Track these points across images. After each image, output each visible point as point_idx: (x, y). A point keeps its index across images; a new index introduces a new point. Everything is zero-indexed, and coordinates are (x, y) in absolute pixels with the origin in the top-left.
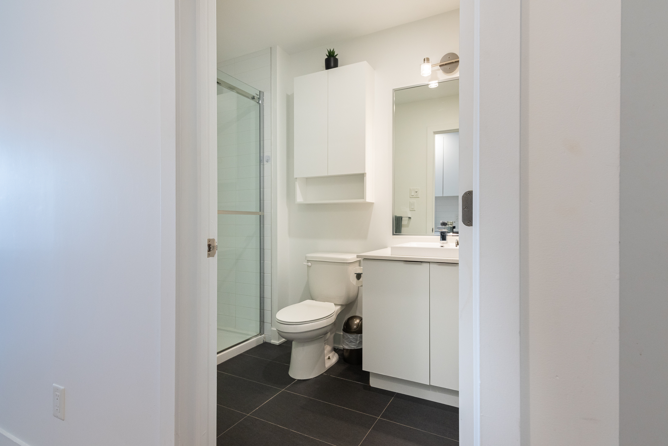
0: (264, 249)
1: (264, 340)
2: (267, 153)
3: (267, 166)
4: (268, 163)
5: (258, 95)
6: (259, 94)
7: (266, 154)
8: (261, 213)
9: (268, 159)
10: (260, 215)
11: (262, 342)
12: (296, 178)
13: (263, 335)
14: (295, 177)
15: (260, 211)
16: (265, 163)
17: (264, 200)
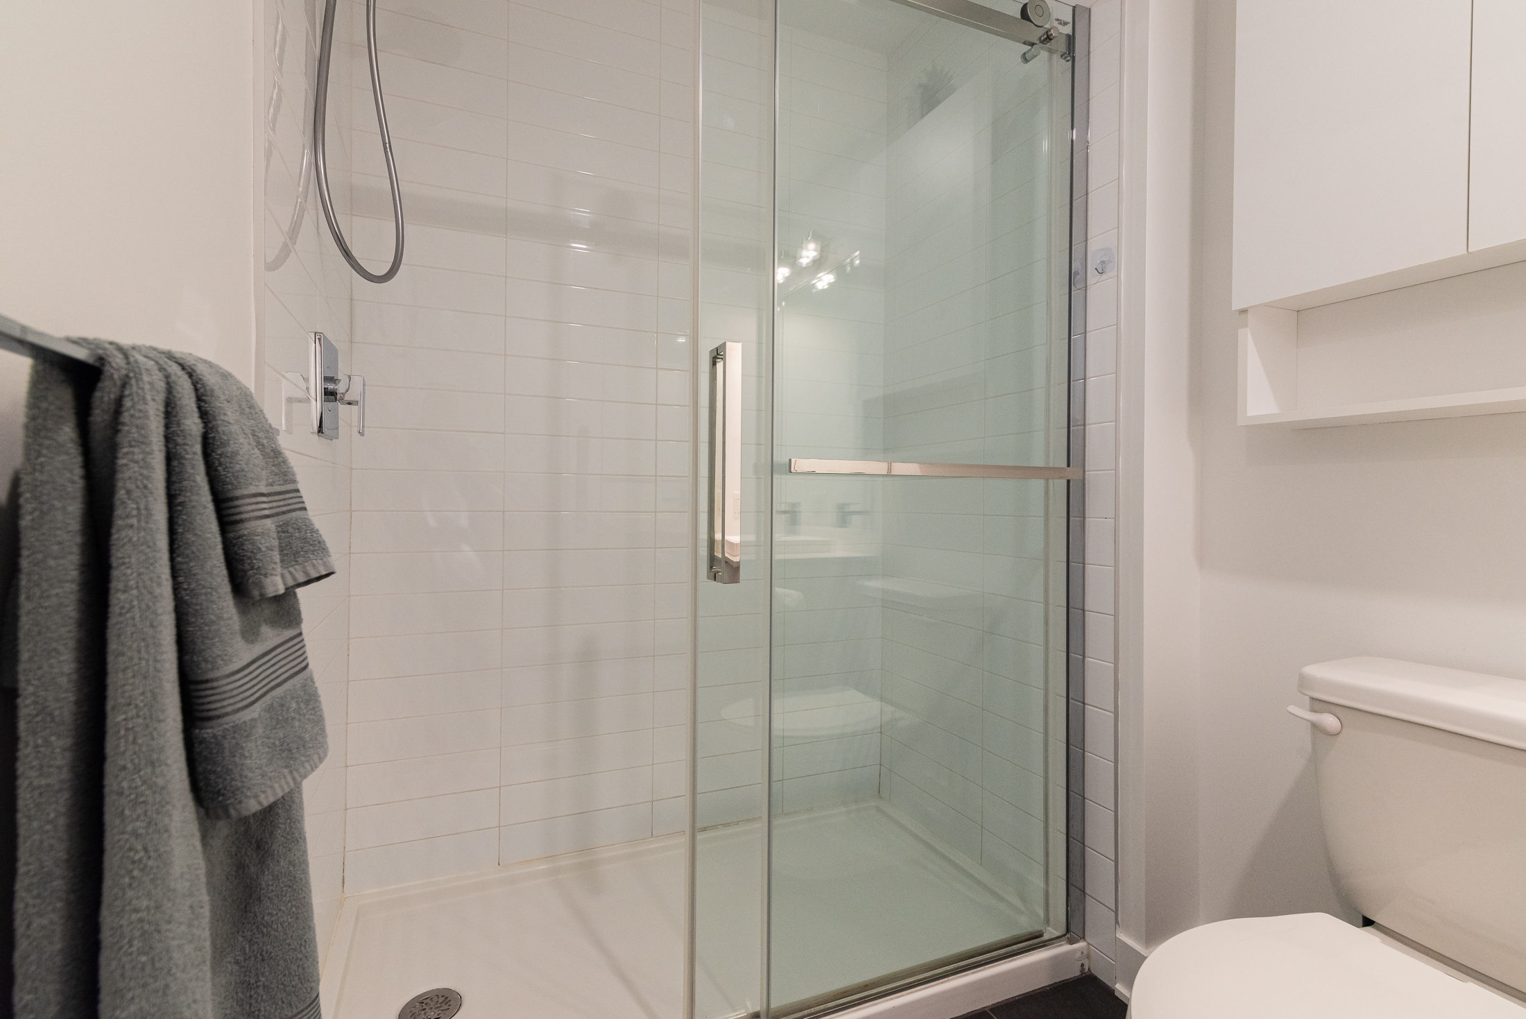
0: (1083, 610)
1: (1082, 965)
2: (1098, 239)
3: (1098, 291)
4: (1104, 276)
5: (1065, 24)
6: (1070, 20)
7: (1094, 245)
8: (1073, 473)
9: (1103, 262)
10: (1068, 482)
11: (1077, 973)
12: (1244, 311)
13: (1081, 944)
14: (1237, 305)
15: (1069, 466)
16: (1092, 277)
17: (1087, 422)
